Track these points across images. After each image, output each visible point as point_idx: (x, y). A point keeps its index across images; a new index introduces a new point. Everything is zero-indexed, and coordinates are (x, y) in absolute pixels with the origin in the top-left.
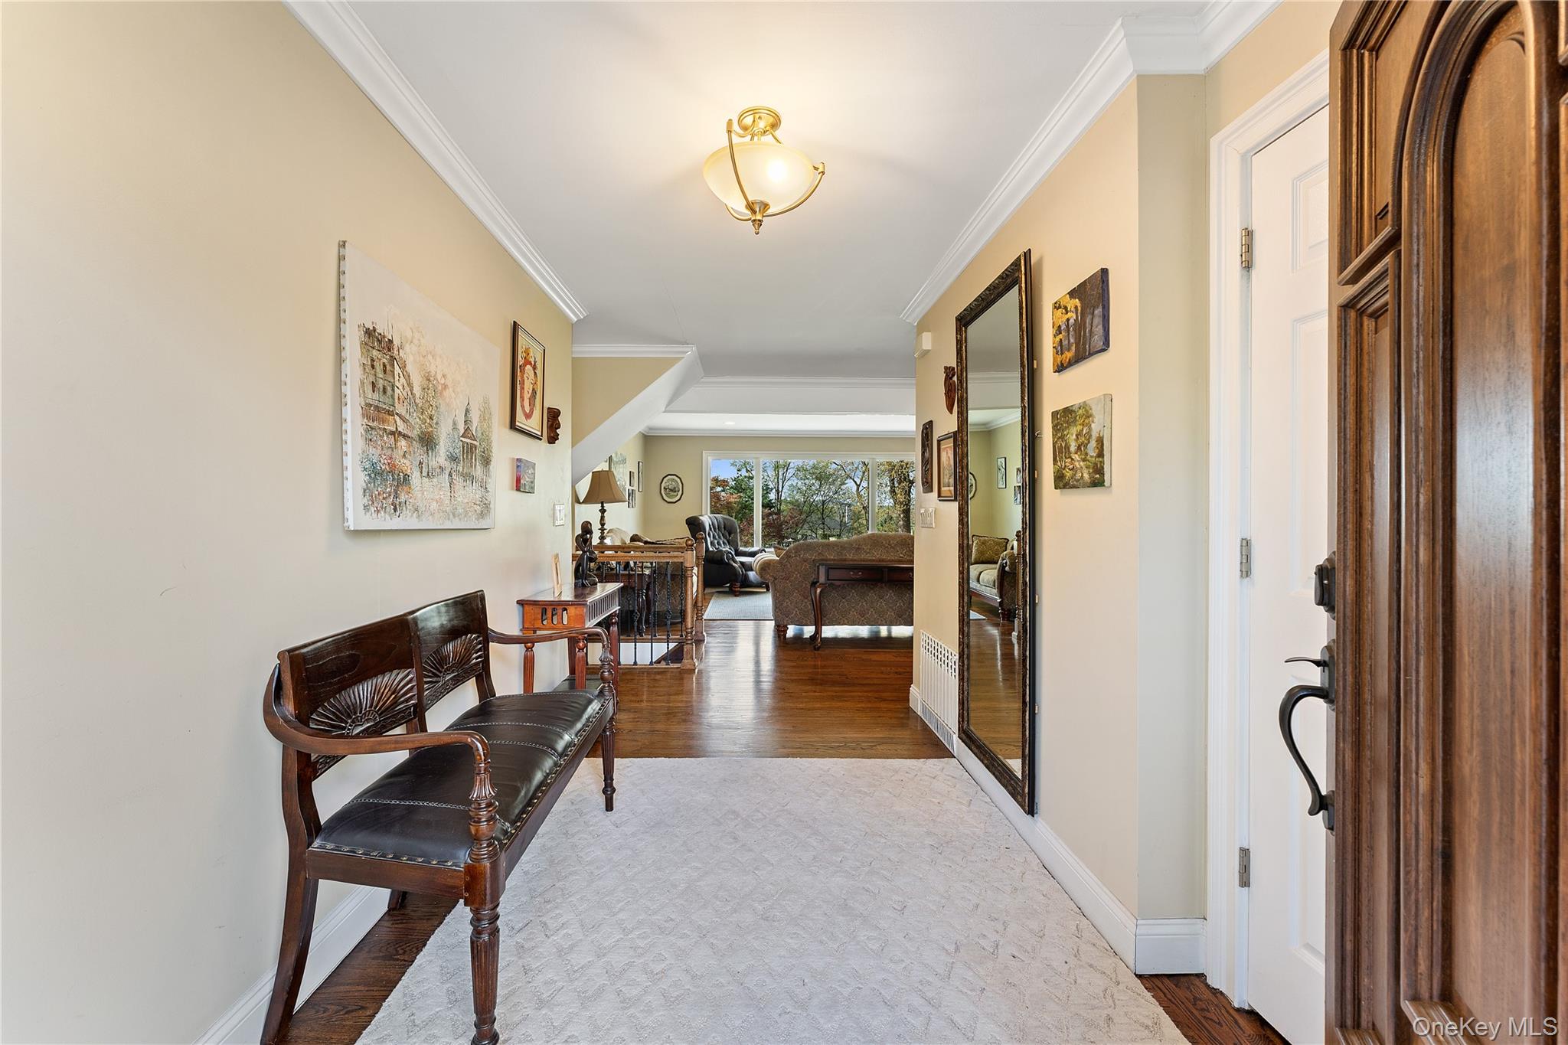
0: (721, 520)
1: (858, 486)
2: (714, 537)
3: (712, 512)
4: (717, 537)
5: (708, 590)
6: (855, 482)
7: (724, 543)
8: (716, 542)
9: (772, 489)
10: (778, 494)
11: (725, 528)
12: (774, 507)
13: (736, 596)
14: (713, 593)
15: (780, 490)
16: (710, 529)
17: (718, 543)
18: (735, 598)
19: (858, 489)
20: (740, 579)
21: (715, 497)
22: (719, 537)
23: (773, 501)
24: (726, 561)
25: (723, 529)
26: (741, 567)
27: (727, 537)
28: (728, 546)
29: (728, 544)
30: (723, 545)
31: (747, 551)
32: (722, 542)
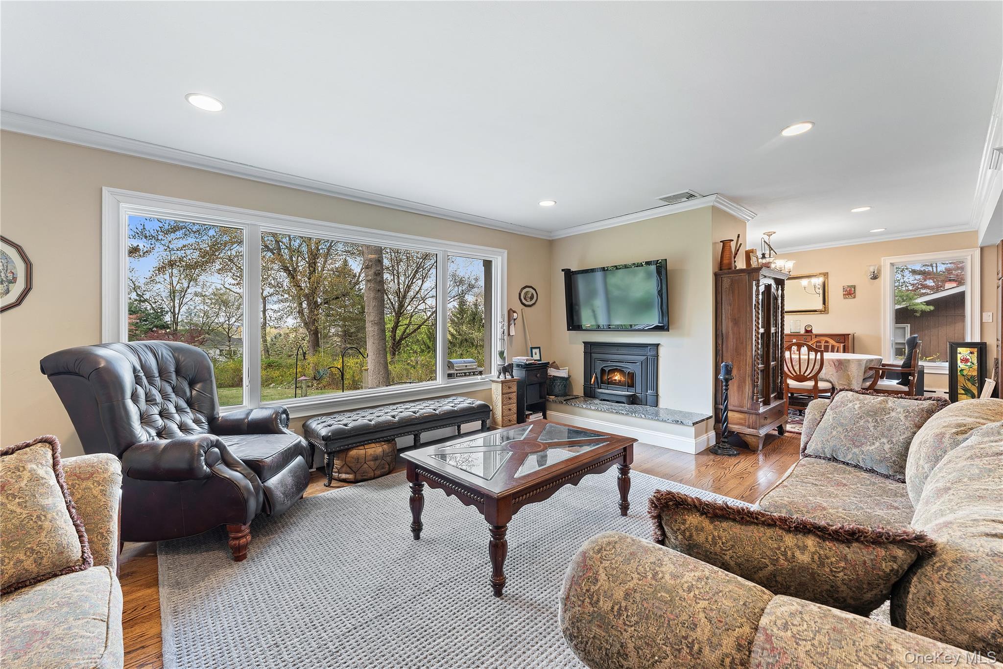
0: (166, 354)
2: (150, 400)
4: (158, 398)
7: (179, 409)
8: (155, 410)
10: (174, 316)
11: (178, 372)
13: (238, 559)
16: (138, 380)
17: (163, 414)
20: (252, 509)
22: (165, 397)
24: (205, 467)
25: (174, 376)
26: (250, 474)
27: (185, 393)
28: (191, 414)
29: (188, 410)
30: (177, 416)
31: (244, 419)
32: (173, 410)
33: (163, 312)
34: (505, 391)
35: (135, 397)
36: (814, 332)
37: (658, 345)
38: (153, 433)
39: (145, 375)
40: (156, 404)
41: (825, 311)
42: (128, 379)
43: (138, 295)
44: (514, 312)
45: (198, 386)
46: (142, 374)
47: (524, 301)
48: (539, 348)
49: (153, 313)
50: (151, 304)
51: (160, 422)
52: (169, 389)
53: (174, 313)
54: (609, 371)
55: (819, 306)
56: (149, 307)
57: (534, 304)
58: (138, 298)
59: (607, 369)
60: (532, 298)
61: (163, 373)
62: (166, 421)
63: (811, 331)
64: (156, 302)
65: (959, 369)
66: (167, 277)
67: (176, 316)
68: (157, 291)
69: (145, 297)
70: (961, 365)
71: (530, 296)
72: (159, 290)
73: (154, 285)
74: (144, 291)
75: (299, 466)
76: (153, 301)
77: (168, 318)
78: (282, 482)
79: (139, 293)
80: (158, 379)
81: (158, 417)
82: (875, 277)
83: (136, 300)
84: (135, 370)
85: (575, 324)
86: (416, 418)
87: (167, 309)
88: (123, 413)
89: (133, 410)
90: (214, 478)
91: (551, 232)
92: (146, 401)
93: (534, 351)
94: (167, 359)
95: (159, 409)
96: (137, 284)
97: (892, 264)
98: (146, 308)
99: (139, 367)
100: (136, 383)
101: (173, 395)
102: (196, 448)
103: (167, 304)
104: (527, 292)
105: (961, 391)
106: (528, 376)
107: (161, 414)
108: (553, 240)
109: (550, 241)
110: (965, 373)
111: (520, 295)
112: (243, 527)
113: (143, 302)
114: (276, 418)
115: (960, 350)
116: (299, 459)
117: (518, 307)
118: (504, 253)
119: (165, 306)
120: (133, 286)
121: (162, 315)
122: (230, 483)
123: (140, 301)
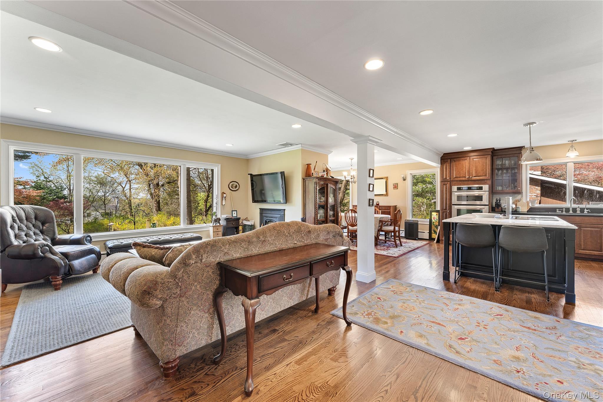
1: (124, 188)
2: (20, 229)
3: (15, 203)
4: (25, 228)
5: (10, 287)
6: (122, 186)
7: (35, 234)
8: (23, 234)
9: (65, 189)
10: (70, 191)
11: (36, 218)
12: (67, 198)
13: (56, 289)
14: (20, 289)
15: (72, 189)
16: (14, 220)
18: (56, 293)
19: (123, 190)
20: (62, 271)
21: (17, 192)
22: (28, 228)
23: (66, 195)
24: (41, 254)
25: (34, 220)
26: (62, 257)
27: (40, 227)
28: (42, 236)
29: (41, 234)
30: (34, 236)
31: (68, 239)
32: (32, 234)
33: (62, 189)
34: (214, 231)
35: (12, 227)
36: (380, 205)
37: (284, 210)
38: (21, 242)
39: (18, 219)
40: (23, 231)
41: (387, 195)
42: (9, 220)
43: (45, 178)
44: (225, 194)
45: (47, 225)
46: (16, 218)
47: (231, 188)
48: (236, 211)
49: (56, 189)
50: (54, 183)
51: (25, 238)
52: (31, 226)
53: (70, 190)
54: (268, 222)
55: (384, 193)
56: (53, 186)
57: (237, 190)
58: (45, 179)
59: (267, 221)
60: (236, 187)
61: (27, 219)
62: (28, 238)
63: (378, 205)
64: (57, 182)
65: (432, 222)
66: (65, 167)
67: (71, 191)
68: (58, 175)
69: (50, 179)
70: (433, 220)
71: (235, 186)
72: (59, 175)
73: (56, 171)
74: (49, 175)
75: (92, 258)
76: (56, 181)
77: (66, 192)
78: (81, 263)
79: (46, 177)
80: (25, 221)
81: (24, 236)
82: (404, 180)
83: (44, 181)
84: (13, 217)
85: (255, 200)
86: (161, 241)
87: (65, 187)
88: (6, 233)
89: (11, 233)
90: (44, 258)
91: (247, 155)
92: (18, 229)
93: (233, 212)
94: (30, 213)
95: (25, 233)
96: (44, 171)
97: (411, 174)
98: (51, 186)
99: (15, 215)
100: (13, 222)
101: (33, 228)
102: (37, 246)
103: (65, 183)
104: (233, 184)
105: (433, 232)
106: (227, 223)
107: (26, 235)
108: (249, 159)
109: (247, 159)
110: (434, 224)
111: (229, 185)
112: (58, 277)
113: (49, 182)
114: (83, 239)
115: (433, 213)
116: (93, 256)
117: (228, 191)
118: (219, 165)
119: (64, 185)
120: (42, 172)
121: (62, 190)
122: (53, 260)
123: (47, 181)
